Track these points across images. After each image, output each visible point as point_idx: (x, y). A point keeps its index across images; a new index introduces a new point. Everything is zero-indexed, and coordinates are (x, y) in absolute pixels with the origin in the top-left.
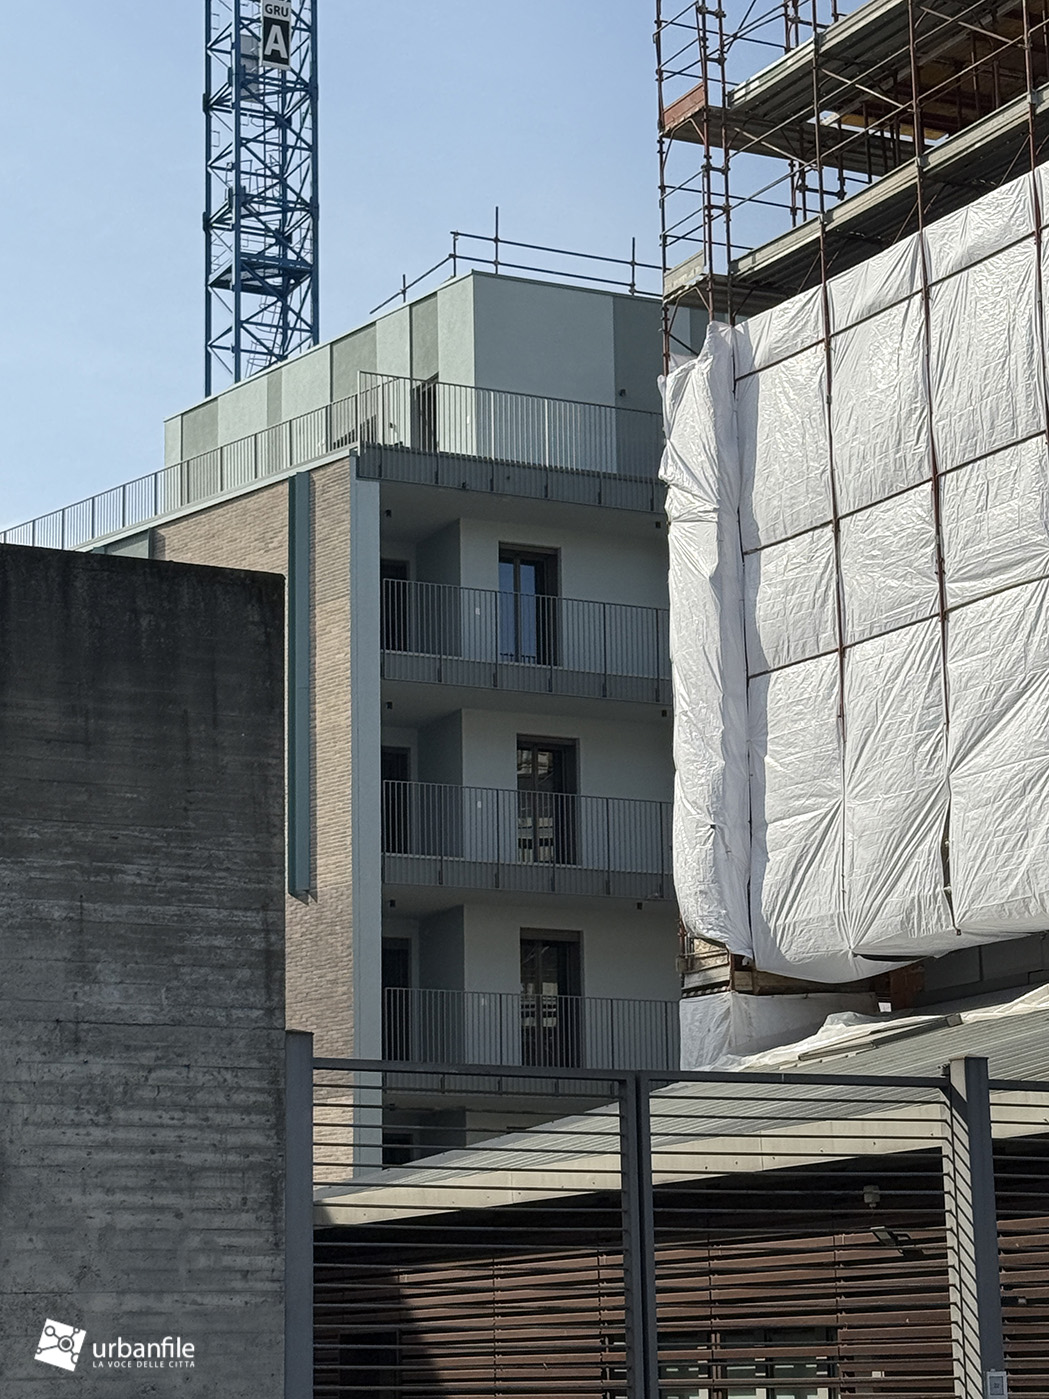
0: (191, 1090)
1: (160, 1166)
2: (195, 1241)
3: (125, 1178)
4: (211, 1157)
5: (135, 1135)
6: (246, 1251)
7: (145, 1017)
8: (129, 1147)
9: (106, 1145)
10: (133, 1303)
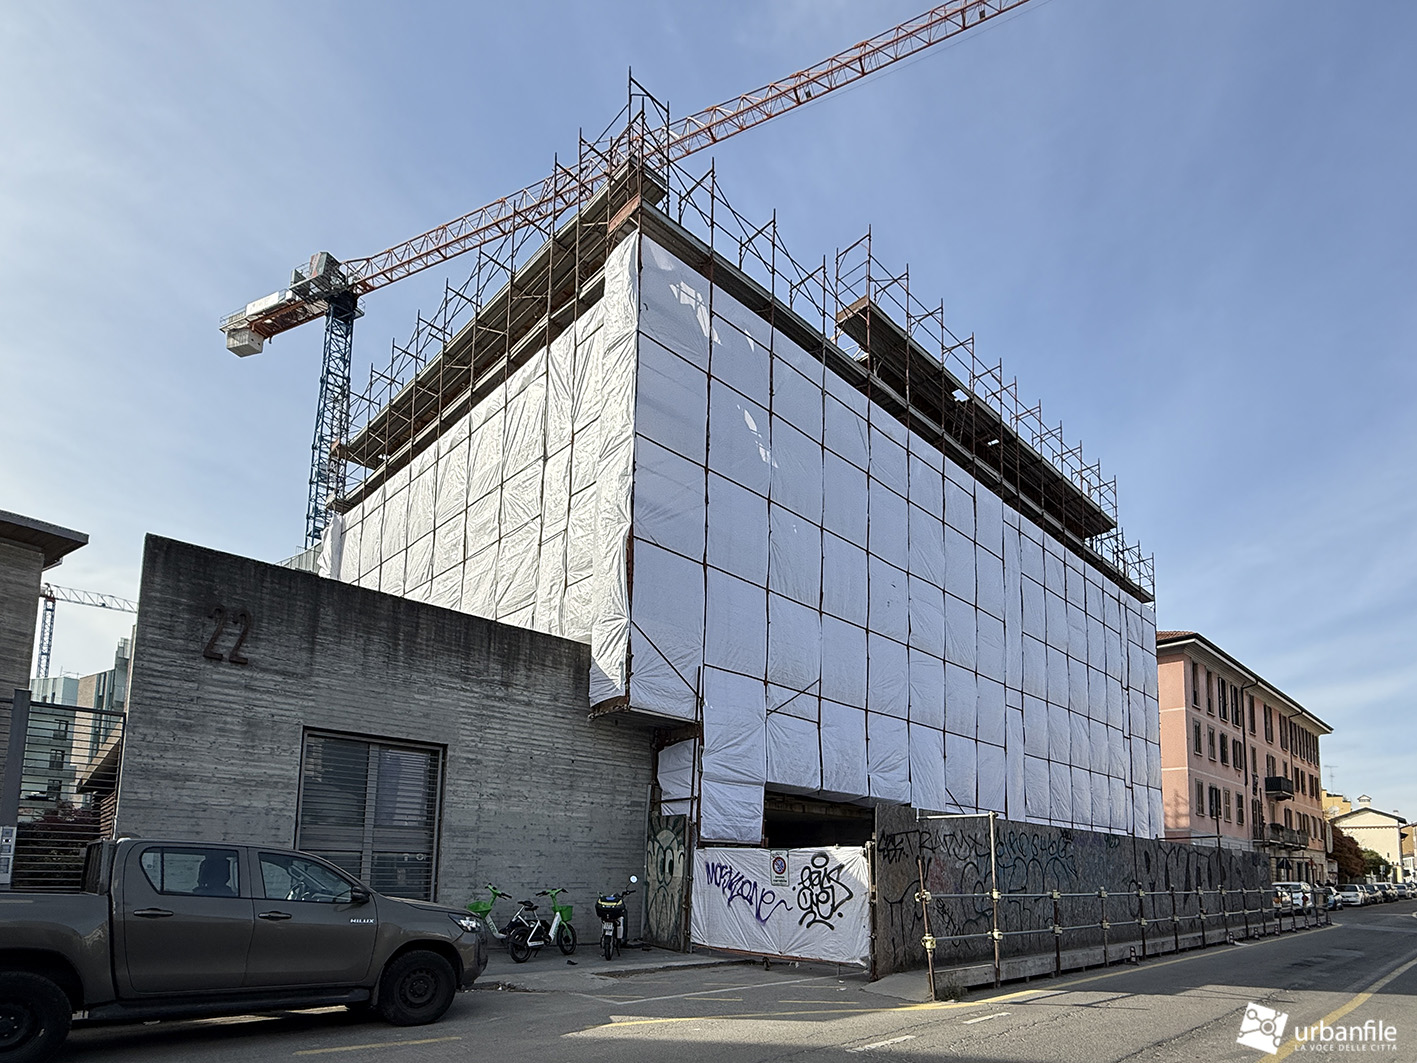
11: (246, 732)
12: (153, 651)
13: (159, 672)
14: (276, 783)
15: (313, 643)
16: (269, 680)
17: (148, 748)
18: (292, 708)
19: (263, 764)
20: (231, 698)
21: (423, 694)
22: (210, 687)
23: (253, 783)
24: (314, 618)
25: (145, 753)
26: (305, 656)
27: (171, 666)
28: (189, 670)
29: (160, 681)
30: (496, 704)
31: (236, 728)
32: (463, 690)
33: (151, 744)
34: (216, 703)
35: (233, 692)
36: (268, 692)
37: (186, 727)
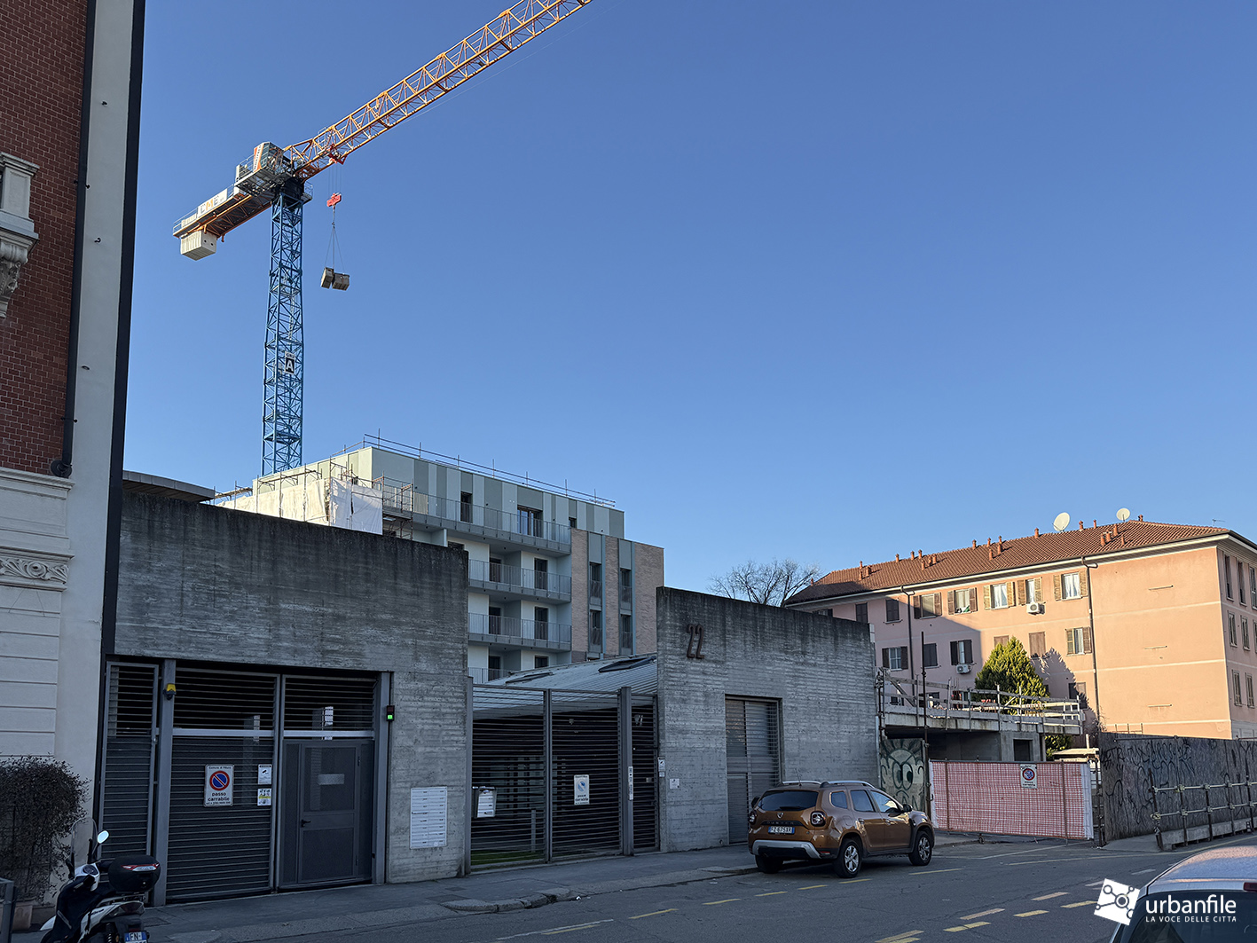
0: (444, 692)
1: (435, 712)
2: (444, 733)
3: (427, 716)
4: (449, 710)
5: (429, 704)
6: (457, 736)
7: (432, 672)
8: (428, 707)
9: (422, 707)
10: (428, 749)
11: (705, 701)
12: (670, 657)
14: (718, 731)
15: (725, 641)
16: (710, 667)
17: (673, 715)
18: (720, 683)
19: (712, 720)
20: (698, 681)
21: (770, 666)
22: (691, 675)
23: (710, 733)
24: (724, 625)
26: (722, 648)
27: (676, 664)
28: (682, 666)
29: (672, 675)
30: (801, 667)
31: (701, 699)
32: (786, 660)
34: (693, 684)
35: (697, 677)
36: (711, 675)
37: (684, 701)
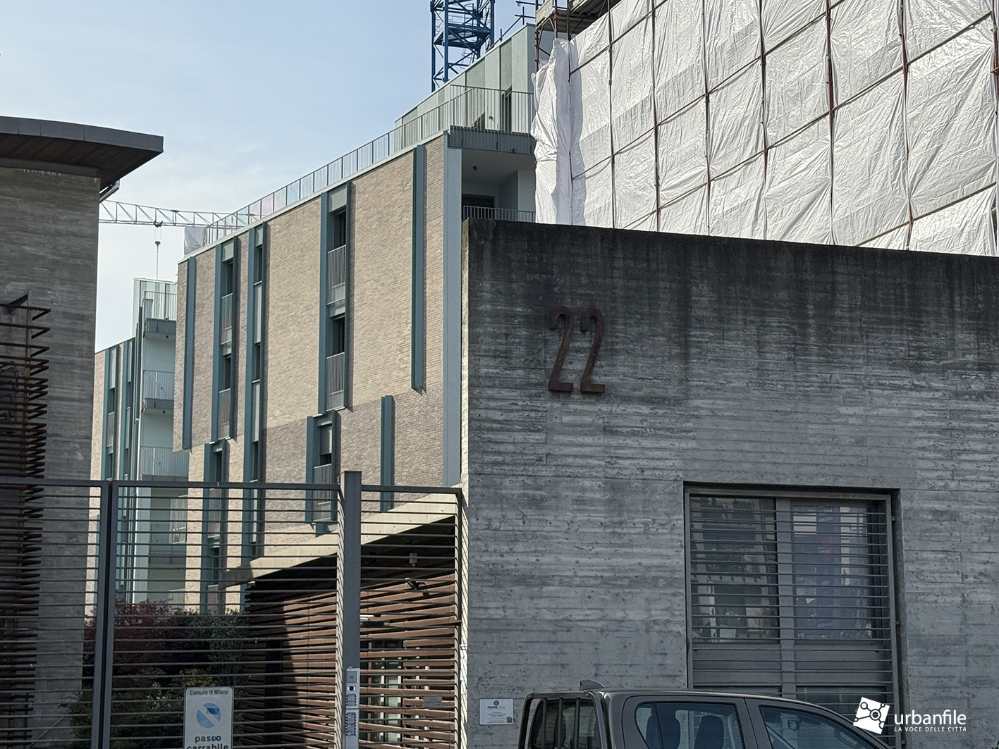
11: (610, 501)
12: (489, 392)
13: (499, 422)
14: (656, 579)
15: (686, 345)
16: (633, 414)
17: (495, 539)
18: (666, 454)
19: (635, 550)
20: (587, 450)
22: (561, 437)
23: (626, 582)
24: (684, 303)
25: (492, 547)
26: (675, 367)
27: (512, 411)
28: (533, 414)
29: (500, 437)
30: (973, 406)
31: (598, 496)
33: (499, 533)
34: (570, 460)
35: (589, 440)
36: (634, 434)
37: (536, 503)
